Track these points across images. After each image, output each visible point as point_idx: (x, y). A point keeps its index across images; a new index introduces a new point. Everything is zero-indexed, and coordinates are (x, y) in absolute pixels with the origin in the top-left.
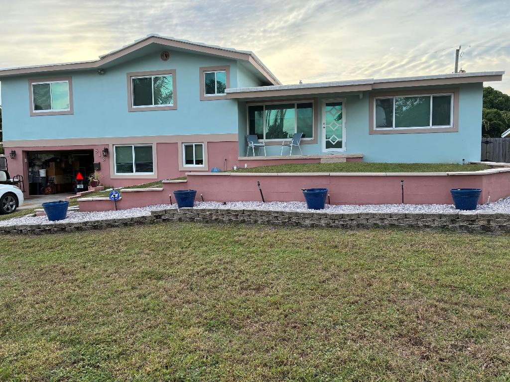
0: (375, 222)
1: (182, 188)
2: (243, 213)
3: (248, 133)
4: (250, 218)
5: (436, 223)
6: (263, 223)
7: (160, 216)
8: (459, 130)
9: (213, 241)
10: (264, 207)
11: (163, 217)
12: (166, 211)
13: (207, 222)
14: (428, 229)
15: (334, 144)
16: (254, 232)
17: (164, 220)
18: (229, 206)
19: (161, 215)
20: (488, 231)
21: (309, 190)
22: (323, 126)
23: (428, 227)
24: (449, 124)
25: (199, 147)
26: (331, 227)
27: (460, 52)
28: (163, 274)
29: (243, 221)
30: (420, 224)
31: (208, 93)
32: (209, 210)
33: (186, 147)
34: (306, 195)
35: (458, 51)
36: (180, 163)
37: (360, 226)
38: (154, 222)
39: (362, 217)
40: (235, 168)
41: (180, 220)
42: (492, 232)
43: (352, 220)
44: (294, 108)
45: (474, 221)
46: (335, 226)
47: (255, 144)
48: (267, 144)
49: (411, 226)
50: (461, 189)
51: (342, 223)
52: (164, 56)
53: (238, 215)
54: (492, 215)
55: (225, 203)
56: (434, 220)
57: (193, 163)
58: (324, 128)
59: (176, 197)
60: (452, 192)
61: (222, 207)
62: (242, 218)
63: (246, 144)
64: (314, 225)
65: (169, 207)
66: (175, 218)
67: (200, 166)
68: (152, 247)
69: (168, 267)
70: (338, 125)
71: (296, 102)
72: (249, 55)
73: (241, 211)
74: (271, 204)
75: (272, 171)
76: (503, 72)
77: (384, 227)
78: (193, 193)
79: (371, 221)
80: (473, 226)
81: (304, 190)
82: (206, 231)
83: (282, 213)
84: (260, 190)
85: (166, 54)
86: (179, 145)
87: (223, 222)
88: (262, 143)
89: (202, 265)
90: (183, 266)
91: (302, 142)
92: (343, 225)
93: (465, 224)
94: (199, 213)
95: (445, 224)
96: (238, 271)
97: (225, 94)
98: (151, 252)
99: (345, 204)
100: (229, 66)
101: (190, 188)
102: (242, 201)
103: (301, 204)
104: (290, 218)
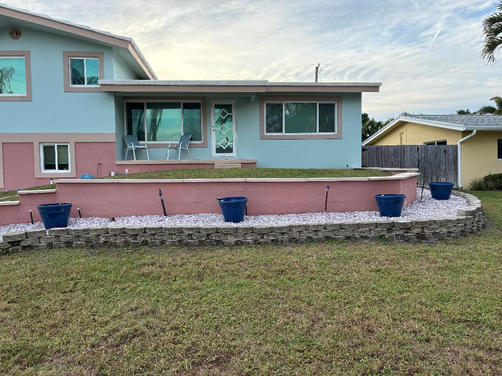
0: (309, 235)
1: (49, 201)
2: (145, 232)
3: (126, 134)
4: (154, 239)
5: (373, 234)
6: (173, 244)
7: (18, 243)
8: (343, 137)
9: (112, 276)
10: (168, 223)
11: (23, 244)
12: (27, 235)
13: (92, 247)
14: (366, 241)
15: (224, 148)
16: (165, 257)
17: (24, 248)
18: (119, 224)
19: (20, 241)
20: (423, 239)
21: (225, 199)
22: (213, 129)
23: (366, 238)
24: (333, 131)
25: (63, 148)
26: (259, 243)
27: (319, 70)
28: (43, 351)
29: (145, 243)
30: (357, 236)
31: (74, 83)
32: (95, 230)
33: (45, 148)
34: (222, 205)
35: (317, 68)
36: (37, 169)
37: (293, 241)
38: (8, 252)
39: (294, 230)
40: (113, 174)
41: (50, 246)
42: (426, 239)
43: (283, 234)
44: (179, 107)
45: (409, 229)
46: (265, 243)
47: (136, 147)
48: (150, 146)
49: (348, 238)
50: (385, 195)
51: (272, 238)
52: (15, 33)
53: (137, 235)
54: (426, 222)
55: (113, 220)
56: (370, 230)
57: (55, 168)
58: (214, 131)
59: (41, 213)
60: (376, 198)
61: (112, 225)
62: (143, 239)
63: (124, 146)
64: (239, 242)
65: (30, 228)
66: (43, 243)
67: (64, 171)
68: (12, 295)
69: (47, 334)
70: (228, 129)
71: (182, 102)
72: (129, 42)
73: (141, 229)
74: (176, 217)
75: (168, 176)
76: (381, 84)
77: (319, 241)
78: (67, 208)
79: (305, 234)
80: (409, 234)
81: (220, 200)
82: (94, 260)
83: (198, 230)
84: (162, 200)
85: (16, 32)
86: (36, 146)
87: (116, 246)
88: (144, 145)
89: (107, 323)
90: (75, 327)
91: (190, 146)
92: (273, 240)
93: (401, 232)
94: (78, 234)
95: (382, 234)
96: (172, 329)
97: (98, 86)
98: (11, 305)
99: (264, 214)
100: (103, 53)
101: (61, 200)
102: (137, 216)
103: (213, 216)
104: (208, 235)
